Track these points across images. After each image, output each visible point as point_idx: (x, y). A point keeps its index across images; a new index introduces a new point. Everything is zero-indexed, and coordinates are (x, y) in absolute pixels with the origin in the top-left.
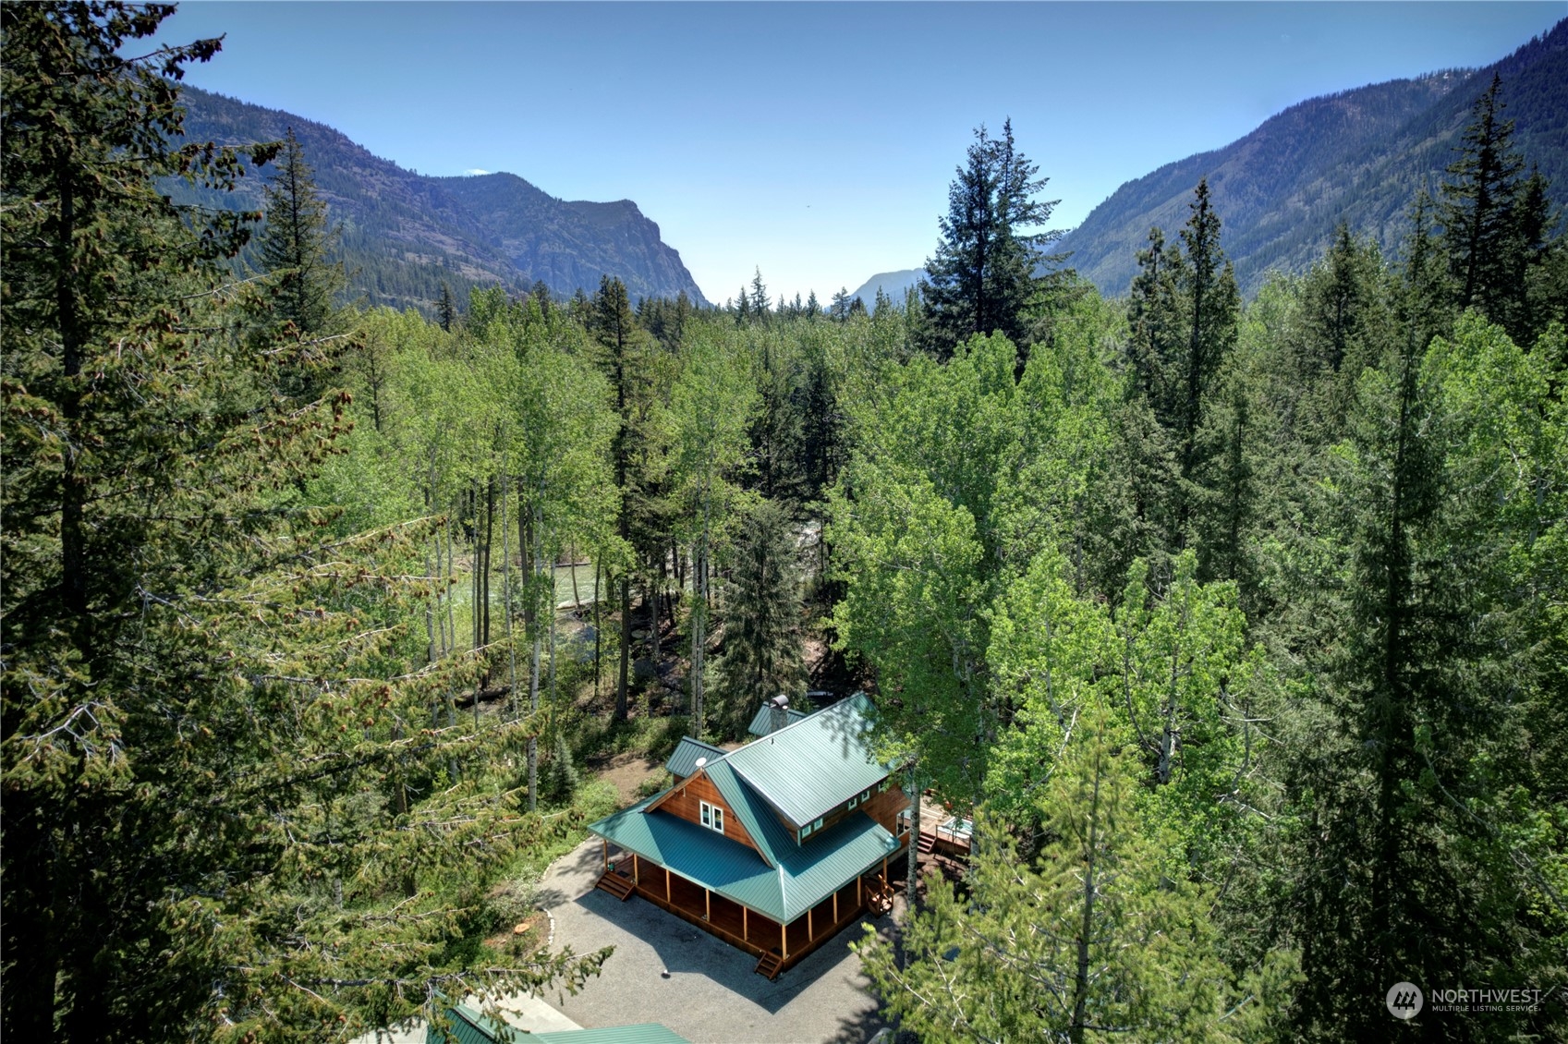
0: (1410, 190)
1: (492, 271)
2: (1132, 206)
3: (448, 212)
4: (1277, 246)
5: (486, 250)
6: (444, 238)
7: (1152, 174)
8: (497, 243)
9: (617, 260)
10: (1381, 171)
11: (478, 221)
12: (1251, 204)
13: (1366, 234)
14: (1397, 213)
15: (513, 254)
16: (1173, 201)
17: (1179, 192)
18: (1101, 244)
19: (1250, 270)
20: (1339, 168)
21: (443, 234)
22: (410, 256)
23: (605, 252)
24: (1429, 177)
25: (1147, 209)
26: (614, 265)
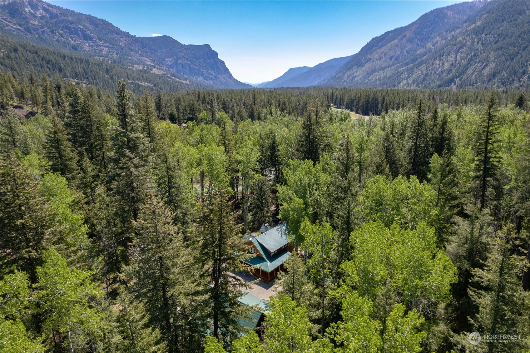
0: (466, 42)
1: (163, 70)
2: (376, 46)
3: (147, 50)
4: (422, 61)
5: (160, 63)
6: (146, 59)
7: (382, 35)
8: (164, 60)
9: (204, 65)
10: (457, 35)
11: (157, 52)
12: (415, 46)
13: (451, 57)
14: (461, 50)
15: (169, 63)
16: (389, 44)
17: (391, 41)
18: (365, 59)
19: (413, 69)
20: (444, 33)
21: (146, 57)
22: (136, 66)
23: (200, 62)
24: (472, 38)
25: (380, 47)
26: (203, 67)
